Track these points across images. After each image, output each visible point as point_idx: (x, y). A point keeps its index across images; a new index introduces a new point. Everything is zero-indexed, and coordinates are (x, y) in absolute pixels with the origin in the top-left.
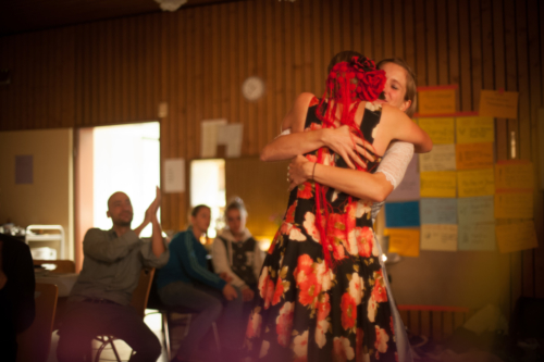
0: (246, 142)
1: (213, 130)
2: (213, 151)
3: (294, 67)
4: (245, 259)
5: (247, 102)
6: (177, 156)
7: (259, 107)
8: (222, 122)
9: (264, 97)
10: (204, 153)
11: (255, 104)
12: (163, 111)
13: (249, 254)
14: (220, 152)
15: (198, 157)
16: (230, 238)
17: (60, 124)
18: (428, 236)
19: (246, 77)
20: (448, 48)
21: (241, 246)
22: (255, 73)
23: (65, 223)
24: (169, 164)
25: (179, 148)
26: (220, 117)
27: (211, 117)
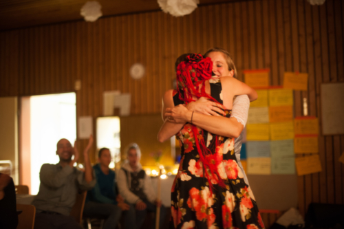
0: (133, 106)
1: (111, 98)
2: (111, 111)
3: (164, 58)
4: (138, 184)
5: (133, 80)
6: (87, 115)
7: (141, 83)
8: (117, 93)
9: (145, 77)
10: (106, 112)
11: (139, 81)
12: (78, 86)
13: (141, 180)
14: (116, 113)
15: (102, 115)
16: (129, 169)
17: (8, 94)
18: (252, 165)
19: (132, 63)
20: (263, 46)
21: (136, 175)
22: (139, 61)
23: (12, 159)
24: (83, 120)
25: (89, 110)
26: (116, 89)
27: (109, 89)
